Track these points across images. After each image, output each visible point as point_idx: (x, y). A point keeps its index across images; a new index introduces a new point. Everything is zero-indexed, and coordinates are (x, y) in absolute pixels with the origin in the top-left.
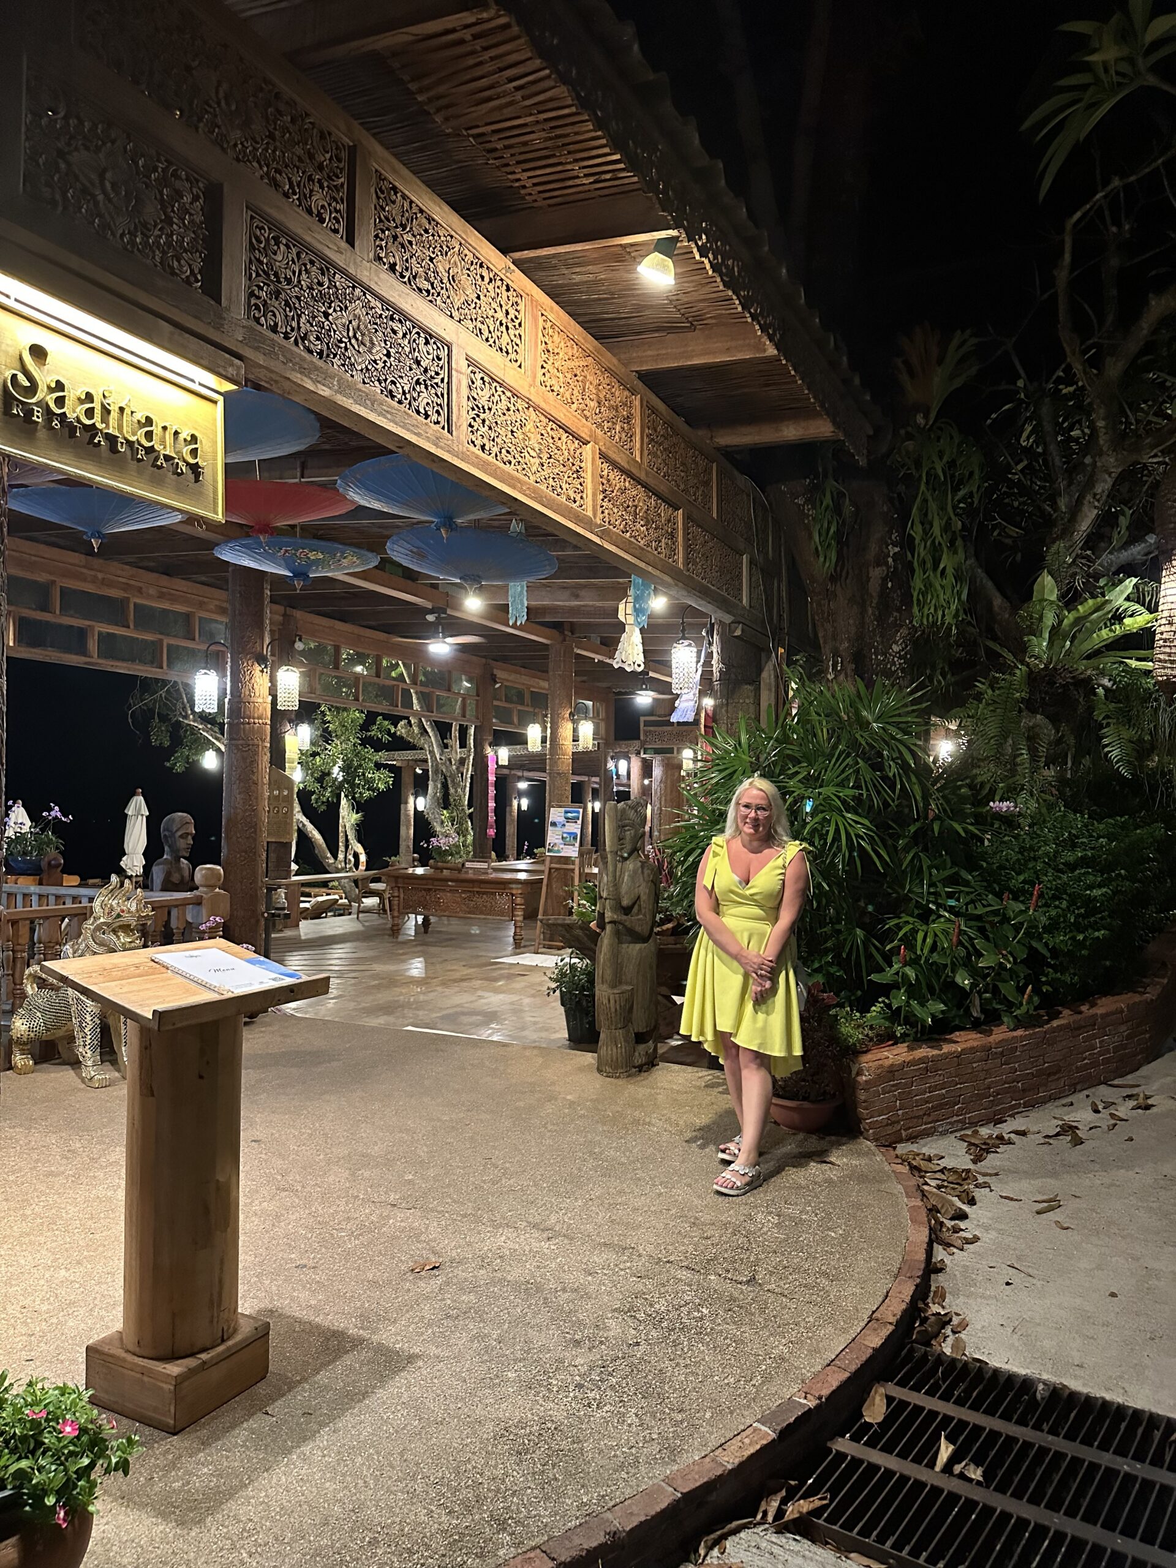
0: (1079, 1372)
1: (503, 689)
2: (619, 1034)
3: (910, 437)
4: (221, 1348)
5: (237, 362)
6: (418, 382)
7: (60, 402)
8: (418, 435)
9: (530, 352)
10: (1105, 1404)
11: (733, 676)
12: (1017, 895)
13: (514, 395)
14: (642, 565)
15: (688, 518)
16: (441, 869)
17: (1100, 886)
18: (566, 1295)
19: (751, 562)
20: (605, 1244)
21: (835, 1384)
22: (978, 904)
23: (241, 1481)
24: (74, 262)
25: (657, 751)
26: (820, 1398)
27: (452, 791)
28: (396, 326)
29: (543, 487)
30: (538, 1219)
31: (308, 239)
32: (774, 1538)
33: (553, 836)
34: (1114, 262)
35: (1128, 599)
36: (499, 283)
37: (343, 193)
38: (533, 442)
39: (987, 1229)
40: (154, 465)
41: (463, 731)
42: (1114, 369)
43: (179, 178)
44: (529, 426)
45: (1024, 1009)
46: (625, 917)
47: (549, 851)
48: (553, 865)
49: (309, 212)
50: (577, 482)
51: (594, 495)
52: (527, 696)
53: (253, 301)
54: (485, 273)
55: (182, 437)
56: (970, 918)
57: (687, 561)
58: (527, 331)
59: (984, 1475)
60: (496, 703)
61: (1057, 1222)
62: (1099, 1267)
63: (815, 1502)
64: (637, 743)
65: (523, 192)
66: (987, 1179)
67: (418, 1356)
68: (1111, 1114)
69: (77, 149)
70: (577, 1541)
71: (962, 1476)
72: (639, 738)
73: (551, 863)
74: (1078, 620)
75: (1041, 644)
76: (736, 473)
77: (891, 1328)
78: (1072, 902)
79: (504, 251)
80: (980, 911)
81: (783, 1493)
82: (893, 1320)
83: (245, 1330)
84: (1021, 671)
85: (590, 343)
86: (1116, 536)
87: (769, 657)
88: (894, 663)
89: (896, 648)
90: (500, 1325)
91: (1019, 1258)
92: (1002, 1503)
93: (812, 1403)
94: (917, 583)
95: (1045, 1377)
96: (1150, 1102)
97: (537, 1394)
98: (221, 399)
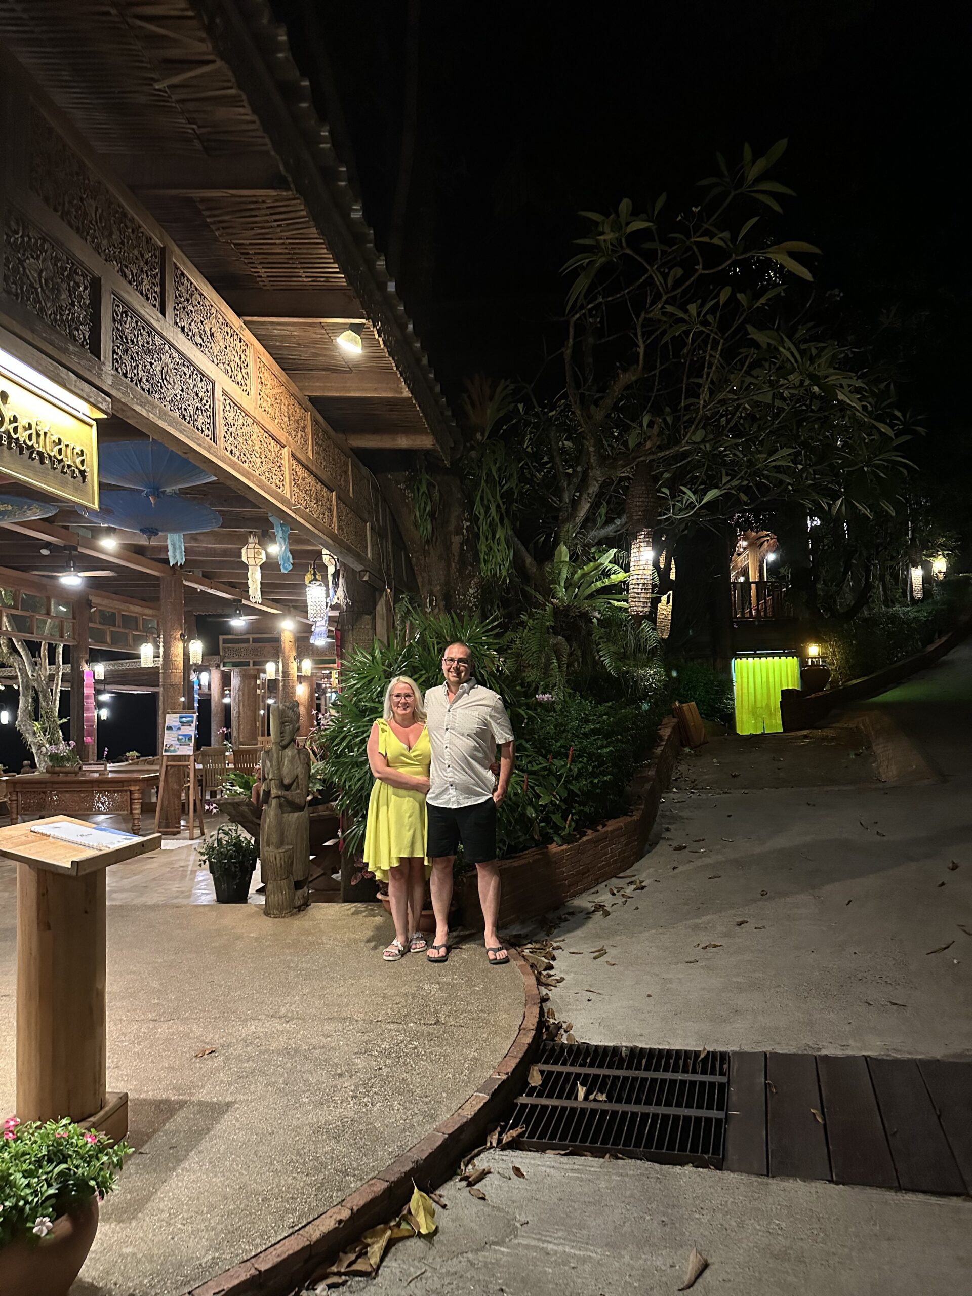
0: (642, 1038)
1: (97, 613)
2: (284, 883)
3: (473, 448)
4: (102, 1113)
5: (108, 399)
6: (197, 409)
7: (15, 430)
8: (200, 445)
9: (253, 385)
10: (660, 1051)
11: (356, 609)
12: (558, 755)
13: (246, 414)
14: (317, 532)
15: (338, 497)
16: (58, 773)
17: (606, 747)
18: (318, 1051)
19: (372, 528)
20: (329, 1019)
21: (514, 1066)
22: (534, 764)
23: (149, 1191)
24: (29, 336)
25: (235, 665)
26: (507, 1074)
27: (43, 703)
28: (185, 369)
29: (263, 478)
30: (271, 1012)
31: (143, 312)
32: (501, 1153)
33: (169, 739)
34: (591, 340)
35: (610, 562)
36: (236, 337)
37: (158, 280)
38: (256, 448)
39: (567, 973)
40: (62, 472)
41: (52, 650)
42: (599, 415)
43: (77, 274)
44: (254, 436)
45: (567, 830)
46: (286, 793)
47: (166, 751)
48: (169, 763)
49: (142, 293)
50: (280, 474)
51: (290, 483)
52: (118, 620)
53: (115, 356)
54: (229, 329)
55: (75, 451)
56: (531, 773)
57: (339, 528)
58: (252, 369)
59: (607, 1097)
60: (91, 625)
61: (607, 962)
62: (637, 983)
63: (519, 1130)
64: (217, 658)
65: (258, 279)
66: (558, 944)
67: (235, 1102)
68: (623, 895)
69: (28, 258)
70: (396, 1170)
71: (595, 1100)
72: (218, 654)
73: (168, 761)
74: (584, 575)
75: (561, 592)
76: (361, 464)
77: (534, 1032)
78: (589, 759)
79: (239, 315)
80: (536, 768)
81: (499, 1129)
82: (534, 1027)
83: (111, 1101)
84: (549, 607)
85: (283, 376)
86: (599, 520)
87: (381, 596)
88: (470, 602)
89: (471, 591)
90: (282, 1075)
91: (591, 986)
92: (621, 1108)
93: (505, 1077)
94: (483, 548)
95: (624, 1044)
96: (643, 884)
97: (329, 1106)
98: (94, 423)
